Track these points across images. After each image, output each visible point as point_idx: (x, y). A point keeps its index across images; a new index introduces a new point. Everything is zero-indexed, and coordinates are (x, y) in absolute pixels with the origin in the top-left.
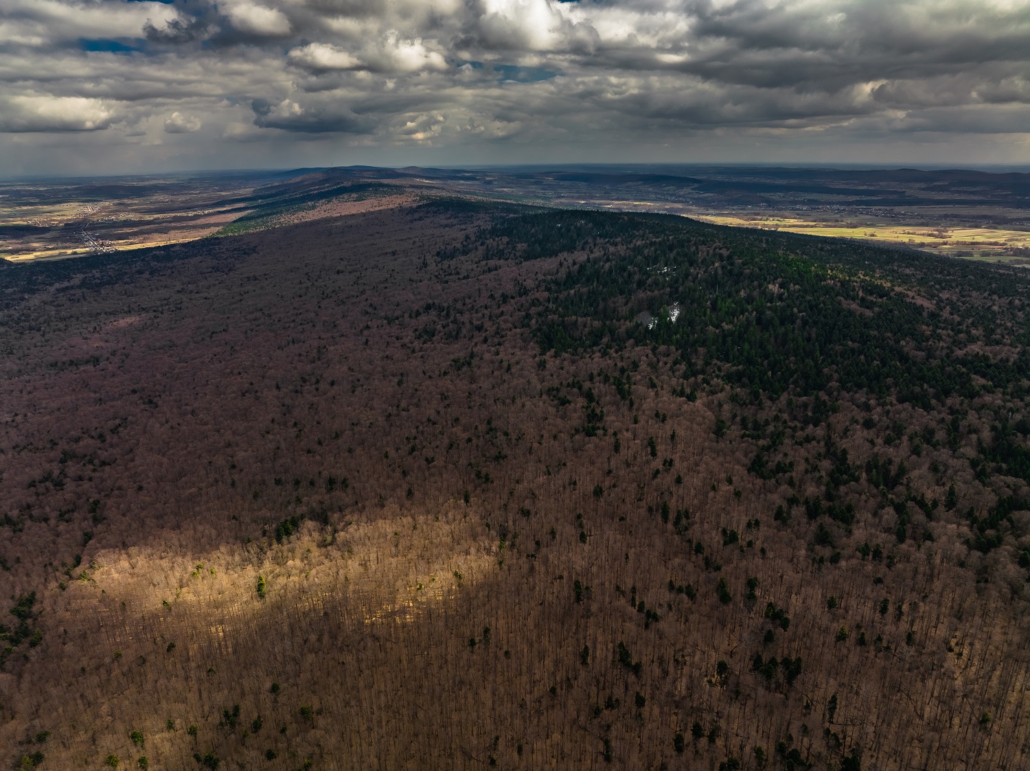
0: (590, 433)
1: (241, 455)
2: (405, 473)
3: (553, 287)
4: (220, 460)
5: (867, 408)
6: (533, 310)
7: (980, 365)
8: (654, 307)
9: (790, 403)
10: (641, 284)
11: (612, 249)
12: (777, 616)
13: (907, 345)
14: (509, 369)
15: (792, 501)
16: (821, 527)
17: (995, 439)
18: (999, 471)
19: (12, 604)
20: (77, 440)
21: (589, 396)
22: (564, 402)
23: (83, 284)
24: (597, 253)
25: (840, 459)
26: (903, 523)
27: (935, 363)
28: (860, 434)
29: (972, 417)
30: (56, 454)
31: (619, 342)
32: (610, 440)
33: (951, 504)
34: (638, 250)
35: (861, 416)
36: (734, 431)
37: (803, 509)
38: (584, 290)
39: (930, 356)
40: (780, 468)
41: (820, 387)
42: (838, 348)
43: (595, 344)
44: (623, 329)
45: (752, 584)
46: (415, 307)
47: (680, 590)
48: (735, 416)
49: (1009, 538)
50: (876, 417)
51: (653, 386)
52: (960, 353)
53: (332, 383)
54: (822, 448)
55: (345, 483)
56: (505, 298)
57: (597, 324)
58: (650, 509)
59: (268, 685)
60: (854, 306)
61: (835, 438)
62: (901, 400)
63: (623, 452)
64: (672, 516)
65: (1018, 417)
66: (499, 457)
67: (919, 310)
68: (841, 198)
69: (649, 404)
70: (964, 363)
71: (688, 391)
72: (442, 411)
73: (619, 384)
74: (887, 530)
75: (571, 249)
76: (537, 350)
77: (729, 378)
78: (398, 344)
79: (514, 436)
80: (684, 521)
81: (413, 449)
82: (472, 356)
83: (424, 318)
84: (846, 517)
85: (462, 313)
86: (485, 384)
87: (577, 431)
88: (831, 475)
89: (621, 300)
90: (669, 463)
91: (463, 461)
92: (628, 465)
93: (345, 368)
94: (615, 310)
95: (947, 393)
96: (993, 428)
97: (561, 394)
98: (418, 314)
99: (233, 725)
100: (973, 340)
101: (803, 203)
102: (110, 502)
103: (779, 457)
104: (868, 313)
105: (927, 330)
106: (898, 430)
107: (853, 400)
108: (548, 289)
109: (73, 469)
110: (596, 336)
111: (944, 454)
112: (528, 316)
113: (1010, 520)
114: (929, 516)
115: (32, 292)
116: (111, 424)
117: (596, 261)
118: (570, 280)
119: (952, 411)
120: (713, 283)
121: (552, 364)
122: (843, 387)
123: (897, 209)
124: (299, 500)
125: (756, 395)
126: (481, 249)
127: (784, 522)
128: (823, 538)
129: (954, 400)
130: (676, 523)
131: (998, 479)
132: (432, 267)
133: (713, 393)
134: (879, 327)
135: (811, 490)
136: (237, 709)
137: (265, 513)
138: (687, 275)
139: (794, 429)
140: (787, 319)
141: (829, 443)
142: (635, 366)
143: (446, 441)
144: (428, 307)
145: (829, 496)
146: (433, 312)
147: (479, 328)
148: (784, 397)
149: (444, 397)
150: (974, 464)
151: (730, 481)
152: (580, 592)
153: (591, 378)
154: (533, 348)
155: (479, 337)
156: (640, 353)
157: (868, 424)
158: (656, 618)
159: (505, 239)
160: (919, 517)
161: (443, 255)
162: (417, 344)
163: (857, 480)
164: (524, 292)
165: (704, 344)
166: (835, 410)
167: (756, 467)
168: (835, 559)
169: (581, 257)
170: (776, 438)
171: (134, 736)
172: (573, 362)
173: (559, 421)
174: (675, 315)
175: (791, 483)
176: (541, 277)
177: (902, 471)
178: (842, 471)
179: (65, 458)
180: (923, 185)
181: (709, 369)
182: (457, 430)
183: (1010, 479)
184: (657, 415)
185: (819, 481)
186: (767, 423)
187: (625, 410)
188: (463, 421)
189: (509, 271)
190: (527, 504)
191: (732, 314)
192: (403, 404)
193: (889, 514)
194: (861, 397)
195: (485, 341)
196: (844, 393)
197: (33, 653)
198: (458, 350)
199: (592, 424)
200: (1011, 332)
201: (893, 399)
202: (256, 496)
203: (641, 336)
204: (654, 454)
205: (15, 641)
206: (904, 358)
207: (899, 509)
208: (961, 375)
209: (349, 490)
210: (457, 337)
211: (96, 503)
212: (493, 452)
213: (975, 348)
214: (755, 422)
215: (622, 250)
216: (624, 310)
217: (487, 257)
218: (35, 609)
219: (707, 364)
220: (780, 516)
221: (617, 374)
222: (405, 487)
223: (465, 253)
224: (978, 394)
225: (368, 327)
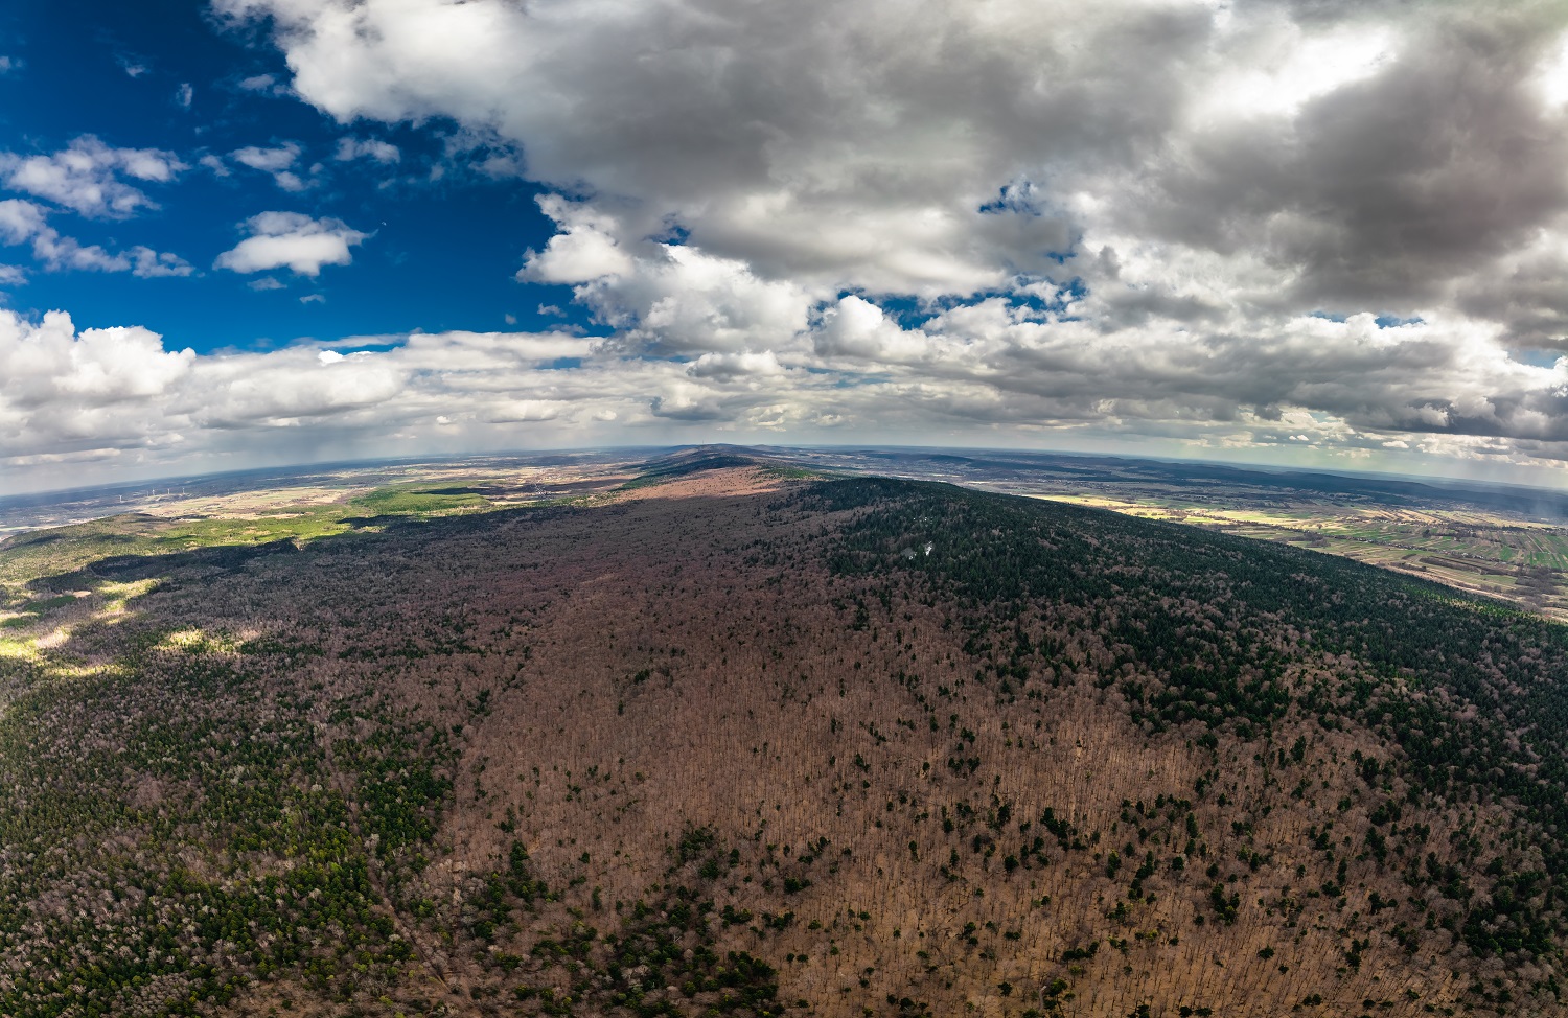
0: (857, 628)
1: (618, 630)
2: (723, 650)
3: (847, 530)
4: (605, 632)
5: (1045, 607)
6: (830, 546)
7: (1118, 579)
8: (914, 544)
9: (996, 606)
10: (906, 529)
11: (891, 505)
12: (968, 736)
13: (1076, 568)
14: (807, 584)
15: (988, 668)
16: (1005, 682)
17: (1120, 622)
18: (1119, 641)
19: (479, 694)
20: (521, 612)
21: (861, 605)
22: (842, 608)
23: (533, 519)
24: (882, 507)
25: (1023, 640)
26: (1057, 676)
27: (1091, 578)
28: (1039, 623)
29: (1108, 610)
30: (509, 618)
31: (887, 568)
32: (871, 632)
33: (1088, 663)
34: (909, 506)
35: (1040, 612)
36: (957, 626)
37: (994, 671)
38: (867, 533)
39: (1088, 574)
40: (983, 648)
41: (1018, 595)
42: (1032, 570)
43: (871, 570)
44: (891, 560)
45: (954, 718)
46: (747, 543)
47: (904, 724)
48: (958, 616)
49: (1118, 679)
50: (1049, 613)
51: (907, 597)
52: (1107, 571)
53: (683, 591)
54: (1012, 634)
55: (683, 653)
56: (811, 538)
57: (873, 556)
58: (892, 676)
59: (618, 759)
60: (1046, 543)
61: (1022, 628)
62: (1066, 602)
63: (879, 640)
64: (906, 679)
65: (1134, 608)
66: (792, 642)
67: (1087, 545)
68: (1070, 475)
69: (902, 609)
70: (1108, 577)
71: (929, 600)
72: (755, 611)
73: (883, 596)
74: (1047, 682)
75: (863, 504)
76: (829, 573)
77: (959, 592)
78: (731, 567)
79: (803, 630)
80: (914, 683)
81: (731, 635)
82: (782, 576)
83: (752, 550)
84: (1022, 676)
85: (778, 547)
86: (788, 595)
87: (849, 627)
88: (1016, 651)
89: (892, 539)
90: (909, 647)
91: (765, 645)
92: (882, 649)
93: (692, 582)
94: (887, 546)
95: (1095, 596)
96: (1119, 616)
97: (841, 603)
98: (748, 547)
99: (592, 775)
100: (1117, 563)
101: (1043, 477)
102: (536, 649)
103: (984, 641)
104: (1055, 548)
105: (1089, 558)
106: (1062, 620)
107: (1036, 603)
108: (843, 532)
109: (516, 628)
110: (872, 564)
111: (1089, 634)
112: (826, 550)
113: (1121, 670)
114: (1074, 671)
115: (504, 522)
116: (541, 604)
117: (879, 513)
118: (859, 525)
119: (1097, 607)
120: (956, 528)
121: (837, 581)
122: (1031, 595)
123: (1105, 483)
124: (651, 660)
125: (975, 602)
126: (800, 504)
127: (981, 681)
128: (1006, 688)
129: (1098, 601)
130: (908, 685)
131: (1117, 646)
132: (763, 516)
133: (946, 601)
134: (1060, 556)
135: (1002, 660)
136: (596, 767)
137: (630, 666)
138: (939, 523)
139: (997, 623)
140: (1001, 552)
141: (1018, 631)
142: (896, 584)
143: (755, 631)
144: (756, 543)
145: (1013, 663)
146: (759, 546)
147: (790, 558)
148: (993, 603)
149: (757, 603)
150: (1104, 638)
151: (948, 657)
152: (835, 725)
153: (864, 592)
154: (826, 571)
155: (788, 564)
156: (898, 575)
157: (1044, 618)
158: (884, 739)
159: (818, 497)
160: (1068, 671)
161: (772, 507)
162: (744, 568)
163: (1032, 652)
164: (825, 533)
165: (945, 569)
166: (1024, 610)
167: (968, 648)
168: (1011, 701)
169: (869, 510)
170: (984, 629)
171: (535, 769)
172: (853, 581)
173: (837, 621)
174: (929, 550)
175: (989, 657)
176: (839, 523)
177: (1062, 645)
178: (1024, 646)
179: (513, 621)
180: (1122, 468)
181: (946, 586)
182: (764, 625)
183: (1124, 645)
184: (906, 616)
185: (1007, 655)
186: (980, 619)
187: (884, 613)
188: (769, 618)
189: (817, 520)
190: (806, 673)
191: (966, 549)
192: (728, 606)
193: (1049, 672)
194: (1041, 601)
195: (793, 566)
196: (1032, 599)
197: (486, 720)
198: (772, 572)
199: (861, 621)
200: (1142, 558)
201: (1061, 602)
202: (624, 656)
203: (902, 564)
204: (900, 642)
205: (476, 712)
206: (1072, 576)
207: (1056, 668)
208: (1105, 585)
209: (685, 657)
210: (773, 564)
211: (528, 648)
212: (787, 639)
213: (1116, 568)
214: (971, 620)
215: (898, 505)
216: (893, 546)
217: (803, 509)
218: (489, 698)
219: (945, 582)
220: (979, 677)
221: (883, 590)
222: (722, 657)
223: (788, 506)
224: (1114, 597)
225: (711, 555)
